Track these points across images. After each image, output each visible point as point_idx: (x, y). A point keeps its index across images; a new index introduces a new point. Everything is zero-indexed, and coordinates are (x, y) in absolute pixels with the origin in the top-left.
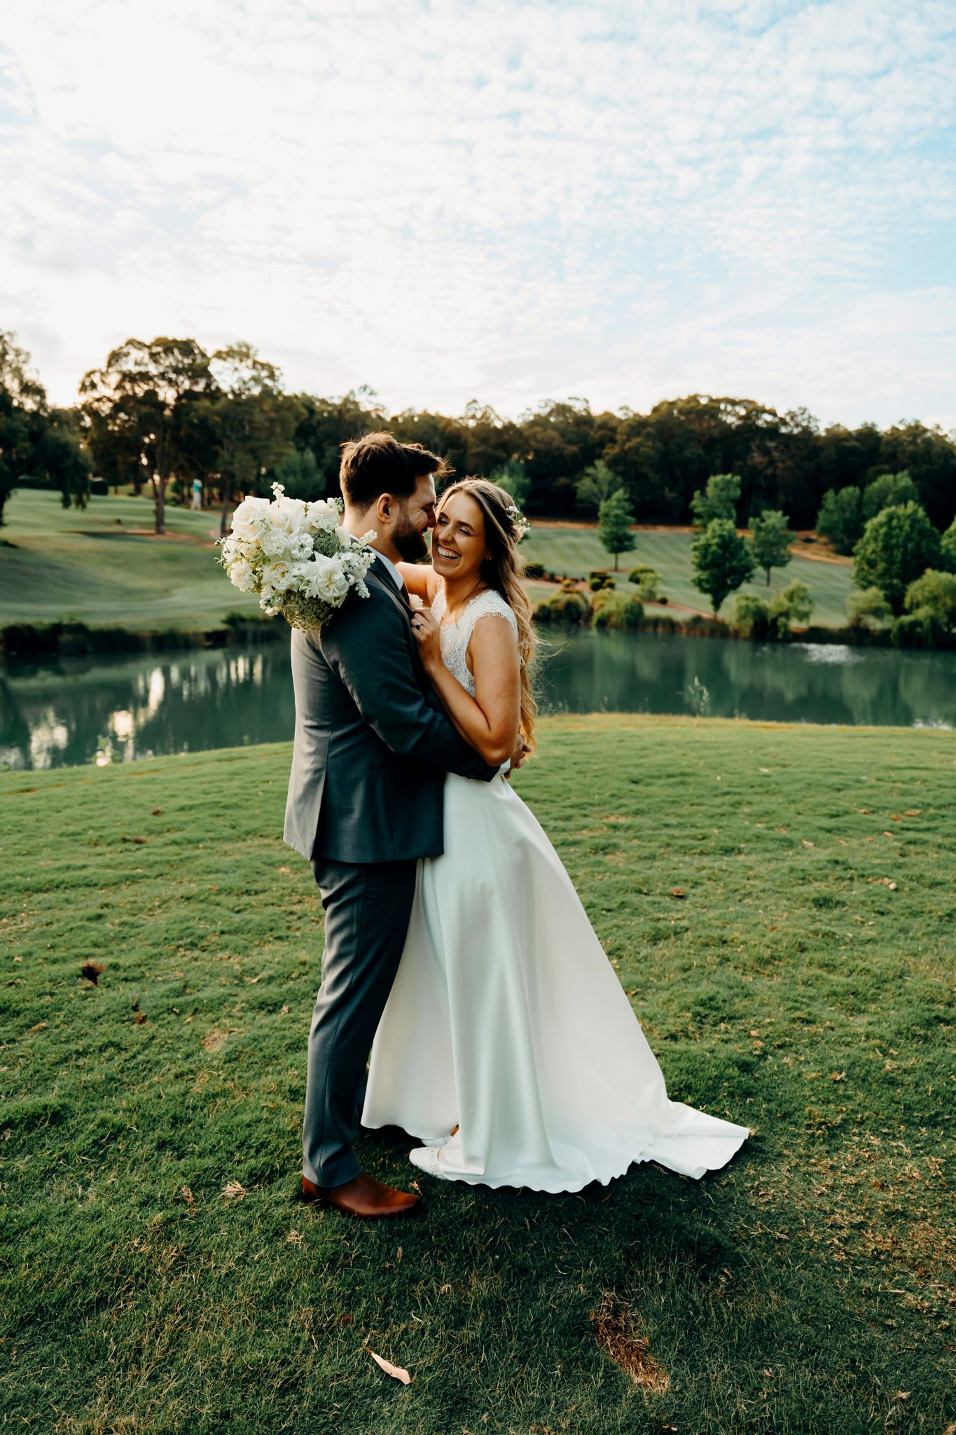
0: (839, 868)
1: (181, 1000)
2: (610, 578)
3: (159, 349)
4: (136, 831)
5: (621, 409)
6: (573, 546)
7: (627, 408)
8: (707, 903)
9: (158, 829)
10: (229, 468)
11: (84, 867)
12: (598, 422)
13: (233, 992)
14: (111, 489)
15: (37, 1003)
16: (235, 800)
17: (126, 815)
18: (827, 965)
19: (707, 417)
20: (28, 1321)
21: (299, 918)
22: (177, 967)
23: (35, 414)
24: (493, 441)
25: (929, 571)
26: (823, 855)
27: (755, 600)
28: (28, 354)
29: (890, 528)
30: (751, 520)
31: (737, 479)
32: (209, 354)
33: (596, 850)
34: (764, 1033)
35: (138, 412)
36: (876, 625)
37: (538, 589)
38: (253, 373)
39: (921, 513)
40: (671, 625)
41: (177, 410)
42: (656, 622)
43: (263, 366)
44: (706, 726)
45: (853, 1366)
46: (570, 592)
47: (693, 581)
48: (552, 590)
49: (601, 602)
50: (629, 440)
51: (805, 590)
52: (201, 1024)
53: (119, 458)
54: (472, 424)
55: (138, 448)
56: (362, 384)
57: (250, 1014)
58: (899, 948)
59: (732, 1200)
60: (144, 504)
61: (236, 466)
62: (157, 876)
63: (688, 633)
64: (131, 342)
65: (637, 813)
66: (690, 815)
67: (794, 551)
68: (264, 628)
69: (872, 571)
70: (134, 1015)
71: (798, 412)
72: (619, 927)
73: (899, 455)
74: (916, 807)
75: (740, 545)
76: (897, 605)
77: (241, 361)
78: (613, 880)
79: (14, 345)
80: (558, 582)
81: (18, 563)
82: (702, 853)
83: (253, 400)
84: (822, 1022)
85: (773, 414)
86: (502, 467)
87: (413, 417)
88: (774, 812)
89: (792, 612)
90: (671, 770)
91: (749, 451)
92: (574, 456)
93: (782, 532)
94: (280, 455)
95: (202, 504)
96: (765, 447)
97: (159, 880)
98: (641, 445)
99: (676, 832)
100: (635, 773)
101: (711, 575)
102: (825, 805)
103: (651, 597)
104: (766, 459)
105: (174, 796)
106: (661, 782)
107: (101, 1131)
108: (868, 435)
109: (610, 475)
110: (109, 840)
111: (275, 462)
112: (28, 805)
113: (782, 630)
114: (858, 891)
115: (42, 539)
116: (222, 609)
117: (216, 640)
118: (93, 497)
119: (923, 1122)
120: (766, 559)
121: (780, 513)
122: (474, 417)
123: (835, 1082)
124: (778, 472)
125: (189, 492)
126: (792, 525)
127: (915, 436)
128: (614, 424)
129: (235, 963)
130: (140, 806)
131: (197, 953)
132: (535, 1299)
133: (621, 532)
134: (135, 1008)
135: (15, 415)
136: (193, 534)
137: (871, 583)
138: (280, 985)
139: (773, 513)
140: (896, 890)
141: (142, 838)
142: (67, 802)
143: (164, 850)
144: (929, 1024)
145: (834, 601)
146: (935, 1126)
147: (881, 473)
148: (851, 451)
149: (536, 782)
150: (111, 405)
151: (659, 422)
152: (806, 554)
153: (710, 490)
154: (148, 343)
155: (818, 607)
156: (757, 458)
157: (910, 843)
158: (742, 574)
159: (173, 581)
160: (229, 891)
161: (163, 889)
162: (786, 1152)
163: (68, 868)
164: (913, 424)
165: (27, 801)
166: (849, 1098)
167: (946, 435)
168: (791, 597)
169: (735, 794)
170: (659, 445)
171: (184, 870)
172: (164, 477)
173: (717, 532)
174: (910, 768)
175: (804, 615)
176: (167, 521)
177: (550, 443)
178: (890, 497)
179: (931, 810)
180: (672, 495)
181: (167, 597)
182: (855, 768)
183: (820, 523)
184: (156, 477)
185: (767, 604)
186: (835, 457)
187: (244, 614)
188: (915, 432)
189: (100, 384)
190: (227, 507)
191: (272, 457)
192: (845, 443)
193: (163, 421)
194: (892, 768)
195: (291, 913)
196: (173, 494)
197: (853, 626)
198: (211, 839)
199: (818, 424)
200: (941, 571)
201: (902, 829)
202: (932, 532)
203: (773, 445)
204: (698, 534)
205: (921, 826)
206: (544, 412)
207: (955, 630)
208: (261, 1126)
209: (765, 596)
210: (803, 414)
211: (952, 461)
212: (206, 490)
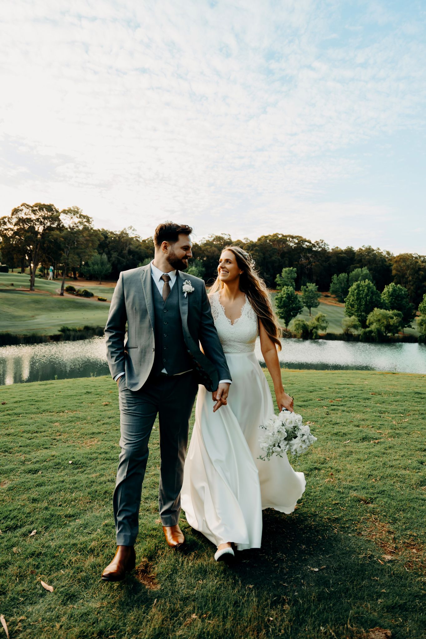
3: (37, 208)
5: (245, 239)
7: (247, 239)
10: (67, 261)
13: (19, 467)
14: (11, 270)
16: (42, 398)
19: (281, 243)
21: (57, 441)
25: (376, 309)
27: (303, 321)
29: (359, 290)
30: (301, 287)
31: (295, 269)
32: (60, 211)
35: (25, 236)
36: (355, 332)
38: (80, 220)
39: (371, 285)
41: (43, 235)
43: (84, 217)
51: (324, 316)
52: (1, 478)
53: (15, 256)
55: (24, 252)
56: (129, 226)
57: (23, 474)
60: (25, 277)
61: (70, 260)
64: (23, 205)
67: (320, 301)
68: (79, 334)
69: (353, 309)
71: (320, 242)
73: (363, 260)
74: (341, 397)
75: (296, 298)
76: (363, 323)
77: (74, 215)
83: (79, 231)
85: (310, 243)
86: (192, 263)
89: (319, 327)
91: (300, 257)
93: (315, 292)
94: (90, 256)
95: (53, 277)
96: (307, 256)
101: (284, 310)
102: (302, 397)
104: (307, 261)
105: (14, 397)
108: (350, 252)
111: (89, 259)
113: (315, 335)
116: (59, 325)
117: (54, 338)
118: (1, 273)
120: (309, 304)
121: (314, 284)
124: (312, 267)
125: (48, 272)
126: (319, 290)
127: (369, 253)
129: (23, 457)
136: (48, 291)
137: (353, 314)
138: (40, 464)
139: (312, 284)
144: (311, 470)
145: (337, 322)
147: (356, 267)
148: (343, 258)
150: (13, 232)
151: (261, 245)
152: (325, 302)
153: (283, 274)
154: (32, 205)
155: (330, 324)
156: (303, 261)
157: (332, 410)
158: (297, 310)
159: (36, 312)
160: (28, 432)
164: (368, 248)
167: (382, 252)
168: (318, 320)
170: (261, 254)
171: (10, 425)
172: (36, 265)
173: (286, 292)
174: (345, 384)
175: (324, 328)
176: (35, 284)
177: (214, 253)
178: (360, 278)
179: (346, 399)
180: (267, 276)
181: (34, 319)
182: (322, 384)
183: (331, 289)
184: (32, 265)
185: (308, 323)
186: (336, 261)
187: (70, 327)
188: (369, 250)
189: (8, 223)
190: (65, 279)
191: (87, 257)
192: (340, 255)
193: (37, 240)
194: (338, 384)
195: (54, 439)
196: (40, 273)
197: (345, 333)
198: (26, 413)
199: (329, 247)
200: (381, 309)
201: (332, 405)
202: (377, 292)
203: (310, 255)
204: (278, 293)
205: (340, 404)
206: (211, 240)
207: (389, 334)
208: (16, 511)
209: (307, 320)
210: (322, 242)
211: (385, 263)
212: (55, 271)
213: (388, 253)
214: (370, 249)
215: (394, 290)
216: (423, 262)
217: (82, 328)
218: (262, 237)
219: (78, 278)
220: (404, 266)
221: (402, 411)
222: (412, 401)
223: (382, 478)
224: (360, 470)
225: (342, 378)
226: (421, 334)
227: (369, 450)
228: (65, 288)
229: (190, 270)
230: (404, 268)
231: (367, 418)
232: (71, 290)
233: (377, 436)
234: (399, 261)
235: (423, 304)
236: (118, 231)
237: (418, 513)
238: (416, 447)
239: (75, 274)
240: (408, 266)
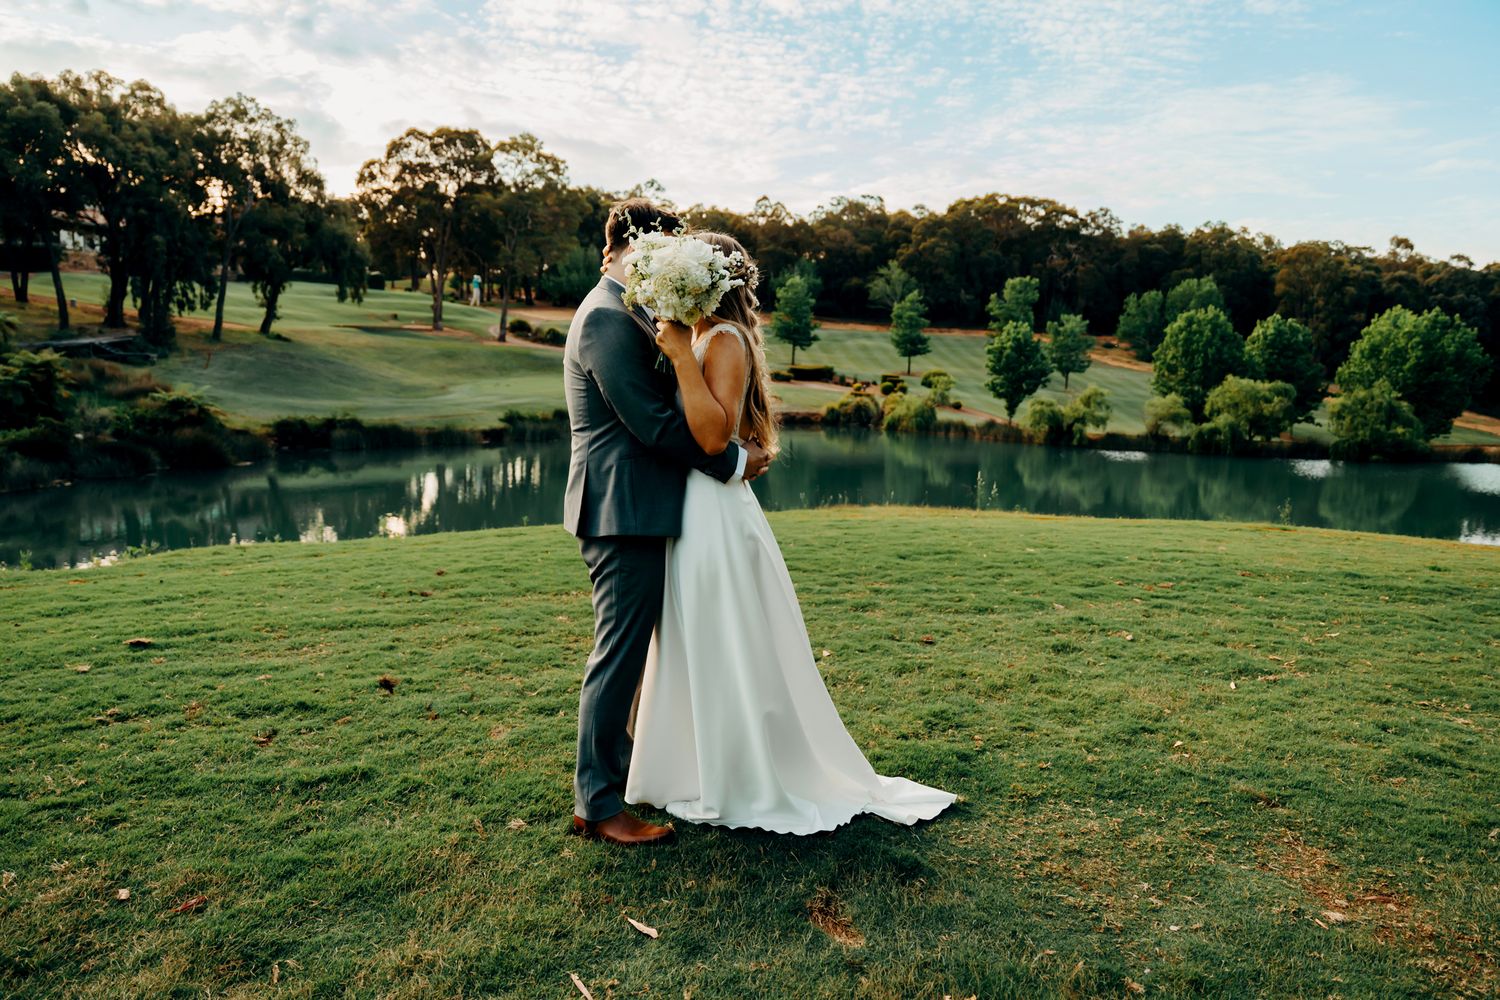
0: (1083, 623)
1: (470, 704)
2: (902, 381)
3: (441, 140)
4: (422, 586)
5: (917, 208)
6: (864, 349)
7: (923, 208)
8: (953, 648)
9: (443, 585)
10: (511, 263)
11: (375, 612)
12: (892, 220)
13: (516, 700)
14: (388, 283)
15: (340, 704)
16: (514, 565)
17: (411, 574)
18: (1053, 692)
19: (1005, 217)
20: (352, 896)
21: (575, 653)
22: (467, 682)
23: (312, 206)
24: (783, 240)
25: (1230, 377)
26: (1072, 614)
27: (1051, 405)
28: (307, 144)
29: (1190, 333)
30: (1049, 323)
31: (1036, 281)
32: (493, 146)
33: (856, 608)
34: (986, 737)
35: (418, 204)
36: (1175, 432)
37: (827, 391)
38: (538, 166)
39: (1223, 318)
40: (964, 430)
41: (457, 203)
42: (948, 426)
43: (547, 159)
44: (983, 517)
45: (1014, 934)
46: (861, 395)
47: (987, 385)
48: (842, 393)
49: (892, 406)
50: (924, 239)
51: (1102, 394)
52: (488, 721)
53: (398, 252)
54: (762, 221)
55: (415, 242)
56: (649, 179)
57: (530, 716)
58: (1124, 681)
59: (936, 841)
60: (422, 300)
61: (517, 260)
62: (443, 621)
63: (981, 439)
64: (412, 133)
65: (900, 581)
66: (951, 584)
67: (1094, 356)
68: (543, 427)
69: (1173, 377)
70: (429, 713)
71: (1100, 213)
72: (868, 662)
73: (1204, 259)
74: (1170, 580)
75: (1036, 348)
76: (1197, 412)
77: (525, 154)
78: (869, 629)
79: (293, 134)
80: (848, 385)
81: (292, 357)
82: (957, 612)
83: (536, 195)
84: (1040, 730)
85: (1074, 214)
86: (793, 266)
87: (701, 214)
88: (1032, 582)
89: (1088, 417)
90: (938, 549)
91: (1049, 252)
92: (867, 256)
93: (1082, 337)
94: (563, 250)
95: (482, 301)
96: (1066, 249)
97: (445, 623)
98: (936, 245)
99: (935, 596)
100: (903, 550)
101: (1005, 379)
102: (1082, 577)
103: (943, 401)
104: (1066, 261)
105: (456, 561)
106: (928, 558)
107: (404, 786)
108: (1172, 237)
109: (904, 276)
110: (396, 593)
111: (558, 258)
112: (318, 566)
113: (1078, 436)
114: (1097, 640)
115: (317, 333)
116: (500, 408)
117: (493, 438)
118: (369, 291)
119: (1111, 796)
120: (1064, 364)
121: (1079, 317)
122: (763, 215)
123: (1042, 769)
124: (1078, 274)
125: (468, 287)
126: (1093, 330)
127: (1220, 240)
128: (908, 223)
129: (517, 683)
130: (424, 568)
131: (481, 674)
132: (763, 893)
133: (914, 335)
134: (429, 709)
135: (292, 205)
136: (471, 330)
137: (1171, 390)
138: (558, 697)
139: (1072, 316)
140: (1132, 641)
141: (429, 591)
142: (354, 564)
143: (449, 601)
144: (1135, 732)
145: (1133, 408)
146: (1121, 799)
147: (1185, 277)
148: (1155, 254)
149: (807, 556)
150: (390, 197)
151: (955, 222)
152: (1106, 359)
153: (1007, 293)
154: (429, 134)
155: (1116, 413)
156: (1057, 260)
157: (1156, 607)
158: (1038, 379)
159: (450, 379)
160: (511, 632)
161: (449, 630)
162: (988, 813)
163: (360, 612)
164: (1218, 227)
165: (315, 563)
166: (1051, 780)
167: (1253, 239)
168: (1087, 402)
169: (998, 567)
170: (955, 245)
171: (468, 617)
172: (443, 272)
173: (1013, 335)
174: (1175, 551)
175: (1101, 421)
176: (444, 316)
177: (842, 242)
178: (1193, 302)
179: (1184, 583)
180: (968, 297)
181: (444, 394)
182: (1120, 550)
183: (1121, 328)
184: (435, 272)
185: (1065, 409)
186: (1138, 260)
187: (523, 412)
188: (1221, 235)
189: (379, 176)
190: (507, 302)
191: (555, 253)
192: (1148, 246)
193: (444, 215)
194: (1157, 550)
195: (568, 649)
196: (452, 290)
197: (1151, 433)
198: (494, 594)
199: (1121, 225)
200: (1243, 377)
201: (1153, 597)
202: (1235, 337)
203: (1073, 246)
204: (993, 337)
205: (1171, 595)
206: (837, 210)
207: (1258, 438)
208: (541, 786)
209: (1062, 402)
210: (1105, 215)
211: (1259, 266)
212: (486, 286)
213: (1269, 241)
214: (1222, 230)
215: (1279, 333)
216: (1354, 262)
217: (549, 414)
218: (959, 203)
219: (536, 302)
220: (1307, 272)
221: (1320, 615)
222: (1340, 592)
223: (1298, 755)
224: (1245, 738)
225: (1163, 537)
226: (1336, 439)
227: (1256, 697)
228: (508, 325)
229: (789, 283)
230: (1308, 278)
231: (1242, 627)
232: (521, 329)
233: (1269, 667)
234: (1296, 260)
235: (1349, 368)
236: (622, 190)
237: (1392, 832)
238: (1367, 693)
239: (528, 293)
240: (1317, 274)
